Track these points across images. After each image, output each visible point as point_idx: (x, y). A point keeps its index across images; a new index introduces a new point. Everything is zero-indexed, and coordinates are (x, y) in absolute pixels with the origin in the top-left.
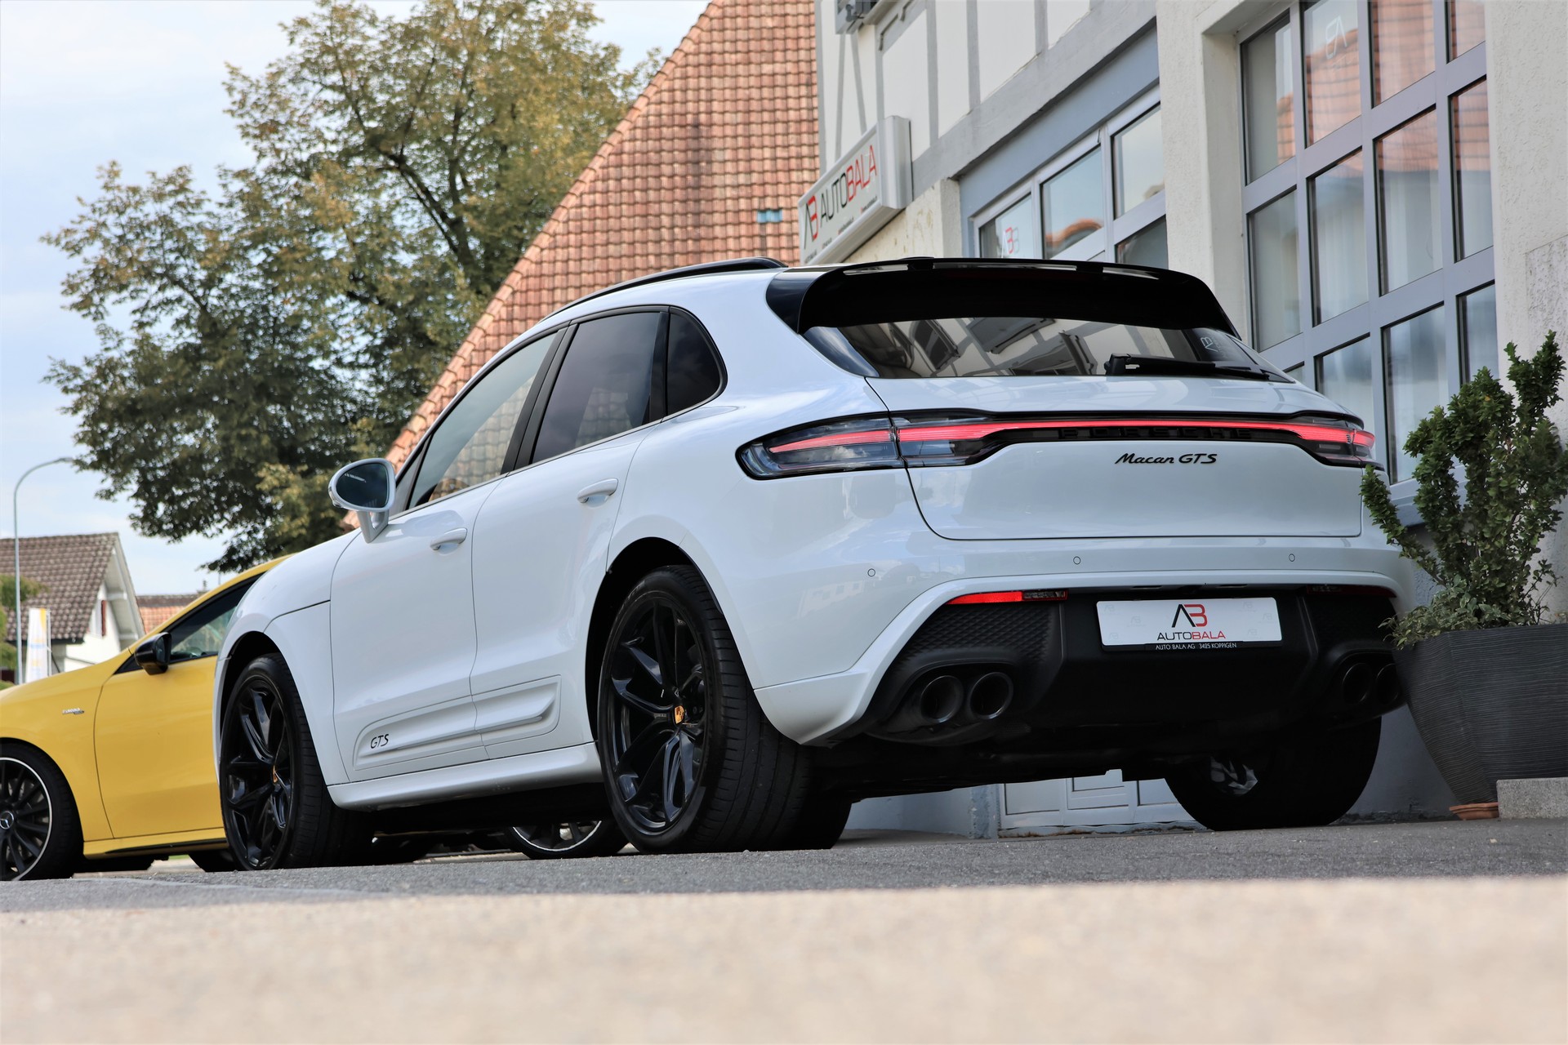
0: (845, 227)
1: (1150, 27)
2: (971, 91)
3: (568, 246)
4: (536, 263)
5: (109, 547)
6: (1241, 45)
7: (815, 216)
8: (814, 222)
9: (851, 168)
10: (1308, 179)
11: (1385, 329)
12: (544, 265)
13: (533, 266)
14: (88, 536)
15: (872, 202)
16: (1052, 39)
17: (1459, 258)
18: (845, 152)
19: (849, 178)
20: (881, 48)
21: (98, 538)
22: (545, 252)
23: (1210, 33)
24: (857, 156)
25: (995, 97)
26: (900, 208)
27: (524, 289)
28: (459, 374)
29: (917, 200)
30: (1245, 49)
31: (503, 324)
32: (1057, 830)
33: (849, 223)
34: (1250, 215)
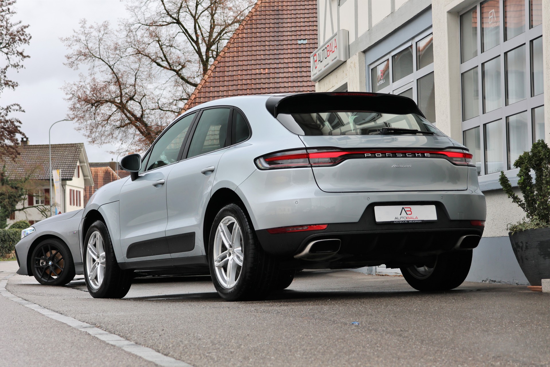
0: (326, 65)
1: (429, 8)
2: (369, 23)
3: (234, 52)
4: (223, 57)
5: (80, 148)
6: (460, 16)
7: (316, 61)
8: (316, 62)
9: (328, 46)
10: (482, 64)
11: (507, 117)
12: (226, 58)
14: (73, 144)
15: (335, 58)
16: (397, 8)
17: (532, 96)
18: (326, 40)
19: (328, 49)
20: (339, 5)
21: (77, 145)
23: (449, 12)
24: (330, 42)
25: (377, 26)
26: (345, 60)
27: (219, 66)
29: (350, 58)
30: (462, 18)
32: (395, 274)
33: (328, 64)
34: (462, 74)
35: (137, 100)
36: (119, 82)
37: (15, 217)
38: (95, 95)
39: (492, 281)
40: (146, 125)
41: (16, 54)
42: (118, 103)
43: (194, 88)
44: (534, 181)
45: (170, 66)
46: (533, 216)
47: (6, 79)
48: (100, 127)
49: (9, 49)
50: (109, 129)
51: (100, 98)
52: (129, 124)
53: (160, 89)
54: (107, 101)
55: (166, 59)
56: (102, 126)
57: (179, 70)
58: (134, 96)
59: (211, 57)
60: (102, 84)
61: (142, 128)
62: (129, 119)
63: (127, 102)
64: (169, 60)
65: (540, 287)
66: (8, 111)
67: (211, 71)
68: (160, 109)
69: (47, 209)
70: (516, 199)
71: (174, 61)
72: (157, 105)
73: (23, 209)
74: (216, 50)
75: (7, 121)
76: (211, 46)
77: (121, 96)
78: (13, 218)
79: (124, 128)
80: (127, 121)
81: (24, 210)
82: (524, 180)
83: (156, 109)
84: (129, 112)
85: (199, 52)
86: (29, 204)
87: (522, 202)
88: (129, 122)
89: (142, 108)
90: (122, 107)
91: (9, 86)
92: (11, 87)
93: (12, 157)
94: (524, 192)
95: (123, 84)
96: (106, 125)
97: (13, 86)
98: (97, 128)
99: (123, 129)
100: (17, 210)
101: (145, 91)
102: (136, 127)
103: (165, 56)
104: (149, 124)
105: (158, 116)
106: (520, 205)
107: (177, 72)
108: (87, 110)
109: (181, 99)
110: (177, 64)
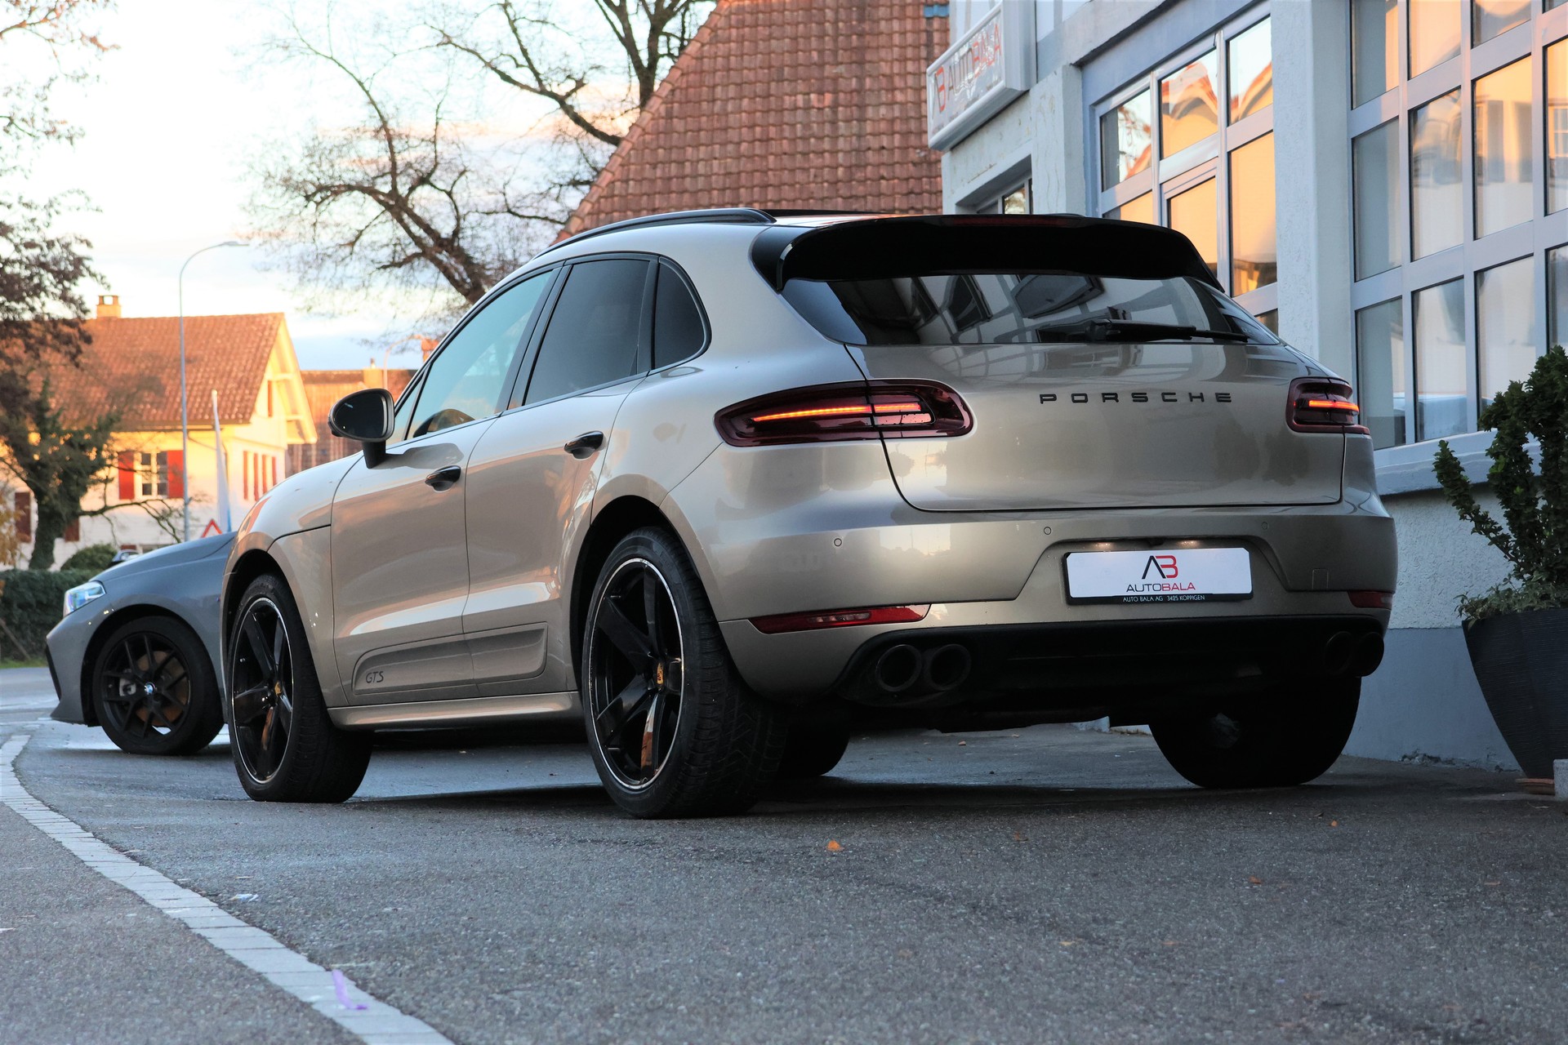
0: (971, 103)
3: (729, 41)
4: (697, 58)
5: (275, 327)
7: (942, 88)
8: (942, 93)
9: (977, 44)
10: (1410, 112)
11: (1478, 274)
12: (706, 60)
13: (694, 61)
14: (254, 316)
15: (997, 82)
17: (1548, 212)
18: (974, 25)
19: (975, 54)
21: (264, 318)
22: (706, 48)
24: (983, 33)
26: (1024, 89)
27: (684, 85)
28: (617, 173)
29: (1040, 83)
31: (662, 122)
33: (975, 99)
34: (1354, 140)
35: (440, 185)
36: (387, 131)
37: (81, 534)
38: (314, 168)
39: (1431, 758)
40: (467, 261)
41: (78, 43)
42: (383, 194)
43: (612, 148)
44: (1536, 469)
45: (540, 81)
46: (1532, 573)
47: (49, 116)
48: (329, 263)
49: (56, 26)
50: (356, 271)
51: (331, 177)
52: (416, 255)
53: (512, 152)
54: (350, 188)
55: (528, 60)
56: (336, 264)
57: (569, 95)
58: (433, 171)
59: (663, 56)
60: (338, 137)
61: (456, 270)
62: (417, 241)
63: (412, 189)
64: (536, 65)
65: (1550, 782)
66: (52, 211)
67: (660, 101)
68: (509, 211)
69: (177, 510)
70: (1483, 524)
71: (553, 67)
72: (501, 198)
73: (102, 511)
74: (679, 34)
75: (50, 244)
76: (664, 23)
77: (394, 173)
78: (73, 535)
79: (403, 268)
80: (413, 249)
81: (107, 514)
82: (1507, 466)
83: (496, 212)
84: (419, 221)
85: (628, 42)
86: (122, 495)
87: (1500, 533)
88: (418, 250)
89: (456, 208)
90: (397, 206)
91: (59, 137)
92: (63, 140)
93: (70, 353)
94: (1506, 503)
95: (400, 136)
96: (348, 260)
97: (71, 138)
98: (319, 267)
99: (399, 271)
100: (84, 513)
101: (465, 158)
102: (439, 264)
103: (524, 52)
104: (478, 257)
105: (503, 233)
106: (1494, 541)
107: (561, 100)
108: (291, 214)
109: (575, 183)
110: (561, 77)
